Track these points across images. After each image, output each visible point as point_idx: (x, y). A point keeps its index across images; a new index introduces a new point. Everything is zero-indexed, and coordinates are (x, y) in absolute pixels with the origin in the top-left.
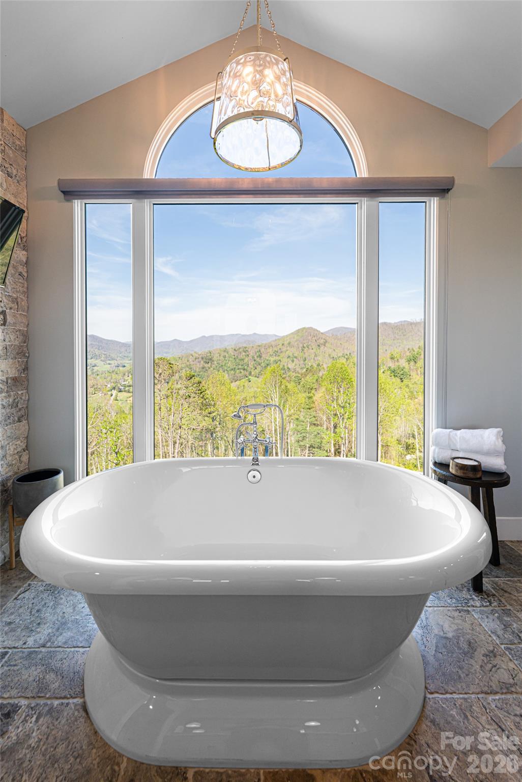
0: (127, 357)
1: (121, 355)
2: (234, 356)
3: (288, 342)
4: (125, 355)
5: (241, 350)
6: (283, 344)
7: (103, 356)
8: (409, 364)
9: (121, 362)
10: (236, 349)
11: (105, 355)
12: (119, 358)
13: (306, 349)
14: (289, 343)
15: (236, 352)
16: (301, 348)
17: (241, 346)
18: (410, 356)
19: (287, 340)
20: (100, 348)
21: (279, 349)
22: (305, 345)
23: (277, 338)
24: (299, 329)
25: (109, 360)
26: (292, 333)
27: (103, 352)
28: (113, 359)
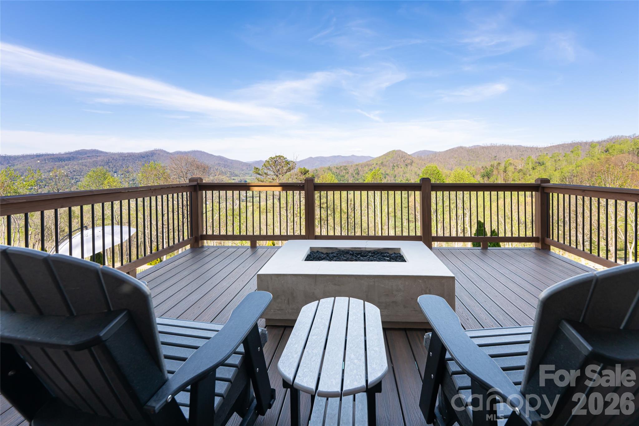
0: (248, 174)
1: (243, 172)
2: (337, 173)
3: (380, 162)
4: (246, 172)
5: (342, 168)
6: (377, 164)
7: (228, 173)
8: (483, 179)
9: (243, 178)
10: (338, 168)
11: (230, 172)
12: (241, 175)
13: (396, 168)
14: (382, 163)
15: (338, 170)
16: (391, 167)
17: (342, 165)
18: (484, 172)
19: (380, 160)
20: (226, 166)
21: (373, 167)
22: (395, 165)
23: (371, 159)
24: (390, 152)
25: (233, 176)
26: (384, 155)
27: (229, 170)
28: (236, 176)
